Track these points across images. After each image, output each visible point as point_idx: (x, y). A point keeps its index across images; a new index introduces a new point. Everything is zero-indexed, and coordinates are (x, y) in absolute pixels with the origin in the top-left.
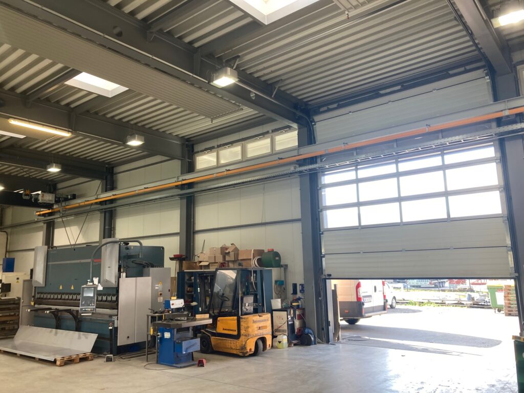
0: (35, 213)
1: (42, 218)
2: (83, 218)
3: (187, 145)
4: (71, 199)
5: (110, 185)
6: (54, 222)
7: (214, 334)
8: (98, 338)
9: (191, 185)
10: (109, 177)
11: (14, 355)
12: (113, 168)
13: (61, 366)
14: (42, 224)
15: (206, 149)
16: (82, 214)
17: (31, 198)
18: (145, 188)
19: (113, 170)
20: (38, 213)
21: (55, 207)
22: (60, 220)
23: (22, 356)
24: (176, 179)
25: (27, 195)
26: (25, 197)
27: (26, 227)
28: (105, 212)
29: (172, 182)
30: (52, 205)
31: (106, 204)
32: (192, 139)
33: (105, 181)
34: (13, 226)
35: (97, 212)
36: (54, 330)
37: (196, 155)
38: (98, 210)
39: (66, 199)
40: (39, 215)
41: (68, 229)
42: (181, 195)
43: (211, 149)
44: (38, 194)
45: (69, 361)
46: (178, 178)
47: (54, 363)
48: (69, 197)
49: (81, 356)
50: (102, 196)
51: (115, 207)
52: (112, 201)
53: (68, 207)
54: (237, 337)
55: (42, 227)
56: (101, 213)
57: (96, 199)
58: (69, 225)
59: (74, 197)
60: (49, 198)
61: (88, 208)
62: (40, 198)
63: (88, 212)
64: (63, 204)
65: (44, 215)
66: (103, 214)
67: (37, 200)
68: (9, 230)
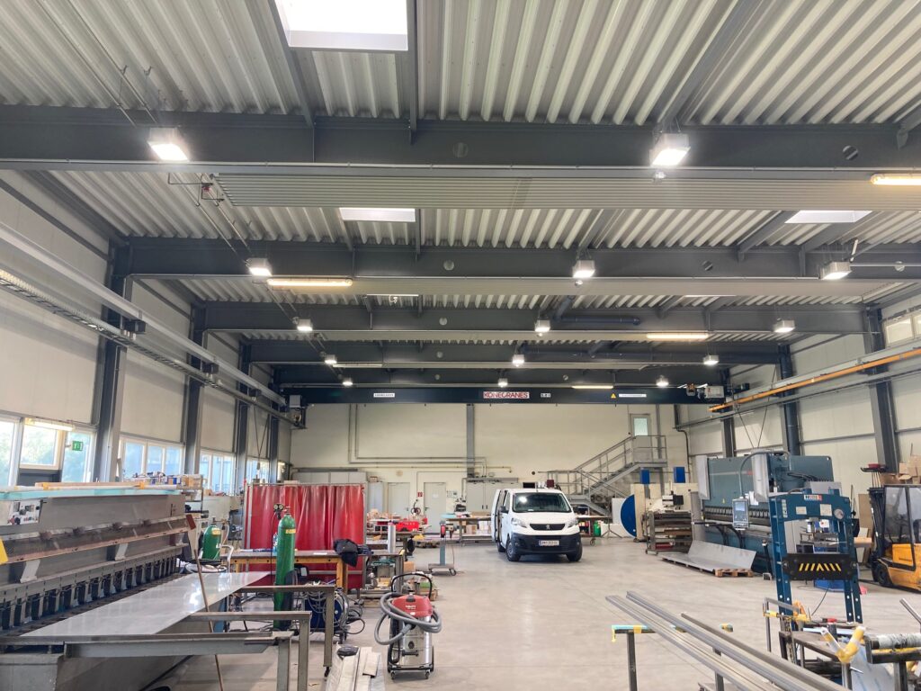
0: (707, 410)
1: (718, 414)
2: (762, 413)
3: (868, 312)
4: (744, 390)
5: (788, 370)
6: (732, 418)
7: (891, 565)
8: (756, 555)
9: (882, 368)
10: (783, 359)
11: (684, 565)
12: (788, 347)
13: (719, 577)
14: (718, 422)
15: (896, 315)
16: (760, 407)
17: (697, 394)
18: (822, 375)
19: (788, 349)
20: (712, 409)
21: (728, 400)
22: (738, 416)
23: (690, 567)
24: (856, 362)
25: (691, 391)
26: (690, 394)
27: (704, 426)
28: (784, 405)
29: (851, 365)
30: (724, 399)
31: (784, 396)
32: (876, 302)
33: (779, 365)
34: (691, 424)
35: (775, 406)
36: (720, 546)
37: (885, 323)
38: (777, 403)
39: (738, 391)
40: (714, 411)
41: (748, 427)
42: (870, 382)
43: (902, 314)
44: (704, 389)
45: (728, 574)
46: (859, 359)
47: (713, 573)
48: (742, 388)
49: (739, 571)
50: (778, 385)
51: (798, 398)
52: (792, 391)
53: (741, 401)
54: (913, 569)
55: (719, 425)
56: (781, 407)
57: (771, 390)
58: (749, 423)
59: (747, 387)
60: (716, 391)
61: (766, 400)
62: (706, 392)
63: (766, 406)
64: (736, 397)
65: (719, 411)
66: (783, 409)
67: (703, 395)
68: (687, 429)
